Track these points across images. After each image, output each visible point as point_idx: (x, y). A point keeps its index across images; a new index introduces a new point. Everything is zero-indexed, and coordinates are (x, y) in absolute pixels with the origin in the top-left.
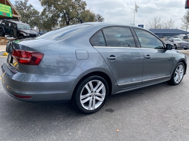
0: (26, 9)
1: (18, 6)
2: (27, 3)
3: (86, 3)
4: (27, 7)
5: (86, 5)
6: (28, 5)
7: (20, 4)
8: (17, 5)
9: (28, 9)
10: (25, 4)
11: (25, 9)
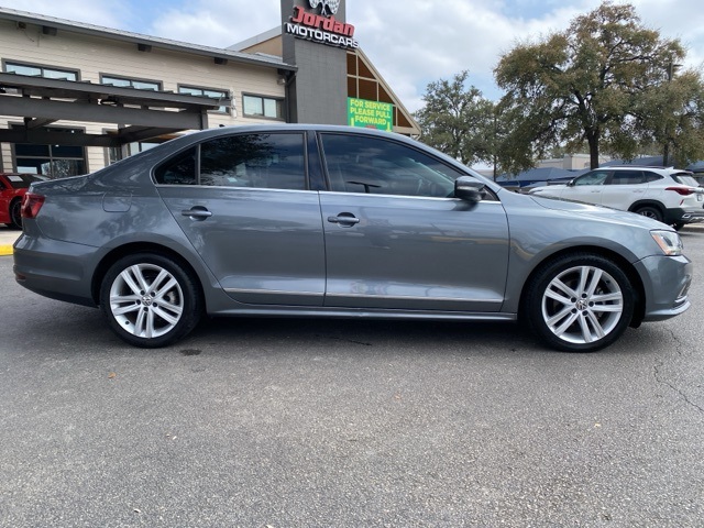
0: (460, 105)
1: (436, 97)
2: (464, 83)
3: (681, 44)
4: (463, 97)
5: (681, 54)
6: (465, 90)
7: (442, 92)
8: (432, 97)
9: (464, 105)
10: (457, 87)
11: (456, 103)
